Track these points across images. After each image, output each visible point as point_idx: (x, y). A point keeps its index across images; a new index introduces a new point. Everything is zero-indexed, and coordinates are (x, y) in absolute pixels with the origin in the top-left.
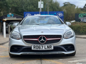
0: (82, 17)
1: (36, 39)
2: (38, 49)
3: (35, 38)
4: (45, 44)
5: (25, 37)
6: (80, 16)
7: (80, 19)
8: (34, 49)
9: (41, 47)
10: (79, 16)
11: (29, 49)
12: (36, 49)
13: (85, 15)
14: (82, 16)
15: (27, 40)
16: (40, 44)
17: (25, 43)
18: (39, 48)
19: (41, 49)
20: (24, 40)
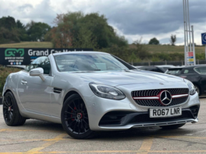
0: (12, 56)
1: (155, 96)
2: (161, 116)
3: (153, 96)
4: (170, 105)
5: (135, 94)
6: (8, 53)
8: (155, 116)
9: (166, 111)
10: (6, 55)
11: (144, 117)
12: (157, 116)
14: (11, 53)
15: (139, 100)
16: (162, 105)
17: (135, 105)
18: (163, 113)
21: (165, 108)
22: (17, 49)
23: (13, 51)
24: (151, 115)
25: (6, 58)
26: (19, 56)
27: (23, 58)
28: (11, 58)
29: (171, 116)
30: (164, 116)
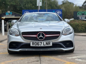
0: (80, 15)
1: (35, 35)
2: (37, 46)
4: (44, 40)
5: (24, 33)
6: (79, 14)
7: (78, 17)
8: (33, 46)
9: (40, 44)
10: (78, 14)
11: (28, 46)
12: (35, 46)
13: (83, 13)
14: (80, 14)
15: (25, 37)
16: (39, 40)
18: (38, 44)
19: (40, 46)
20: (23, 36)
21: (39, 42)
22: (83, 12)
23: (81, 13)
24: (31, 45)
25: (78, 16)
26: (84, 15)
27: (85, 16)
28: (80, 16)
29: (44, 46)
30: (39, 46)
